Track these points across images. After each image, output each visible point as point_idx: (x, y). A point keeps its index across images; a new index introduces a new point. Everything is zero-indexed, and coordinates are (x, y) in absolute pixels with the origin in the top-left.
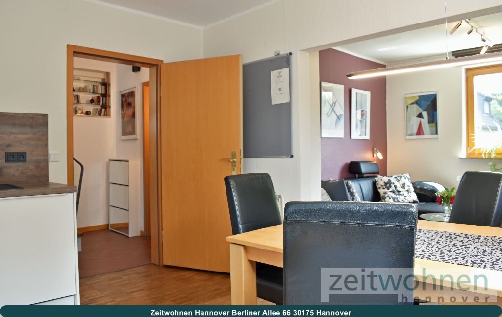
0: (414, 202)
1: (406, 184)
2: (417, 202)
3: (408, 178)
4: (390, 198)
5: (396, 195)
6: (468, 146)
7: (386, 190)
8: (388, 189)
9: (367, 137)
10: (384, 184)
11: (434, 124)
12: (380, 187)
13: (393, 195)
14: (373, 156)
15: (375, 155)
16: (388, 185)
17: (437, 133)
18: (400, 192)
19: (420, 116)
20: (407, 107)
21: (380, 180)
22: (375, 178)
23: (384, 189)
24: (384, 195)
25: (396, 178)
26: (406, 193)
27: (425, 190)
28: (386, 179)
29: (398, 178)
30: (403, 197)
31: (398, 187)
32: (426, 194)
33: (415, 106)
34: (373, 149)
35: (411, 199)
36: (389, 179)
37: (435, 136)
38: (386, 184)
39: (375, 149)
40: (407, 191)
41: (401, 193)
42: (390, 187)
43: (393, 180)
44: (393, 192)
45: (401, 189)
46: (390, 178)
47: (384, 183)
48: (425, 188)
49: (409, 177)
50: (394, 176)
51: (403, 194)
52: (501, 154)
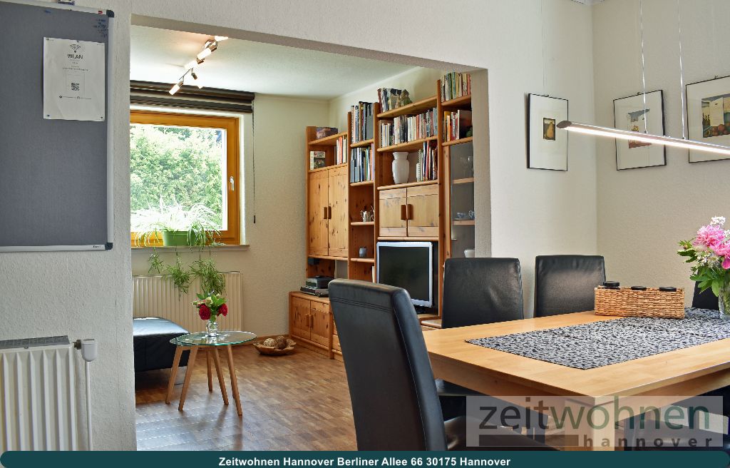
52: (161, 240)
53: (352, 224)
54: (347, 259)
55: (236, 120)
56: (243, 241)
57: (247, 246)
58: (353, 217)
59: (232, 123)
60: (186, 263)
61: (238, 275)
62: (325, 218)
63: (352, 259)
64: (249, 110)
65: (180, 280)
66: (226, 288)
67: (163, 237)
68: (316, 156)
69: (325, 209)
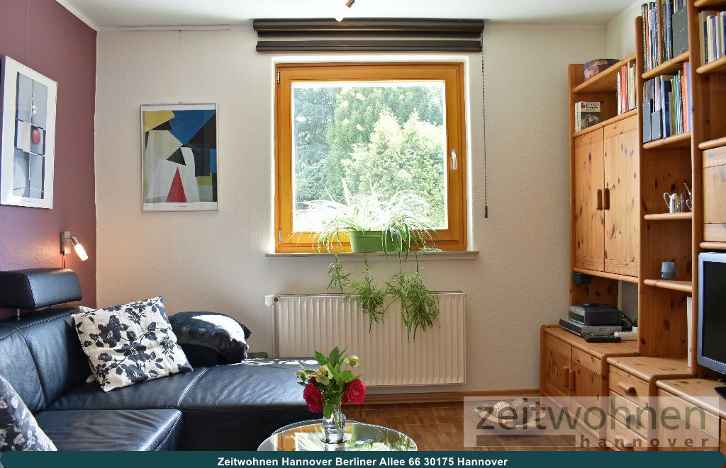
0: (182, 371)
1: (157, 326)
2: (188, 370)
3: (160, 309)
4: (119, 372)
5: (134, 358)
6: (279, 228)
7: (106, 348)
8: (113, 345)
9: (48, 203)
10: (97, 332)
11: (209, 179)
12: (89, 339)
13: (128, 362)
14: (62, 253)
15: (67, 251)
16: (110, 332)
17: (215, 199)
18: (144, 348)
19: (178, 158)
20: (147, 134)
21: (86, 320)
22: (73, 315)
23: (99, 345)
24: (102, 363)
25: (129, 310)
26: (159, 351)
27: (203, 335)
28: (103, 317)
29: (137, 311)
30: (154, 362)
31: (138, 336)
32: (206, 344)
33: (166, 133)
34: (61, 234)
35: (173, 367)
36: (113, 317)
37: (211, 205)
38: (104, 330)
39: (67, 234)
40: (163, 344)
41: (148, 352)
42: (118, 338)
43: (123, 318)
44: (126, 351)
45: (146, 342)
46: (114, 313)
47: (100, 327)
48: (203, 330)
49: (161, 305)
50: (124, 308)
51: (154, 356)
52: (348, 244)
53: (647, 217)
54: (637, 280)
55: (459, 66)
56: (471, 247)
57: (475, 254)
58: (649, 205)
59: (453, 71)
60: (381, 277)
61: (459, 297)
62: (600, 208)
63: (647, 282)
64: (477, 48)
65: (371, 303)
66: (441, 316)
67: (351, 240)
68: (585, 110)
69: (599, 192)
